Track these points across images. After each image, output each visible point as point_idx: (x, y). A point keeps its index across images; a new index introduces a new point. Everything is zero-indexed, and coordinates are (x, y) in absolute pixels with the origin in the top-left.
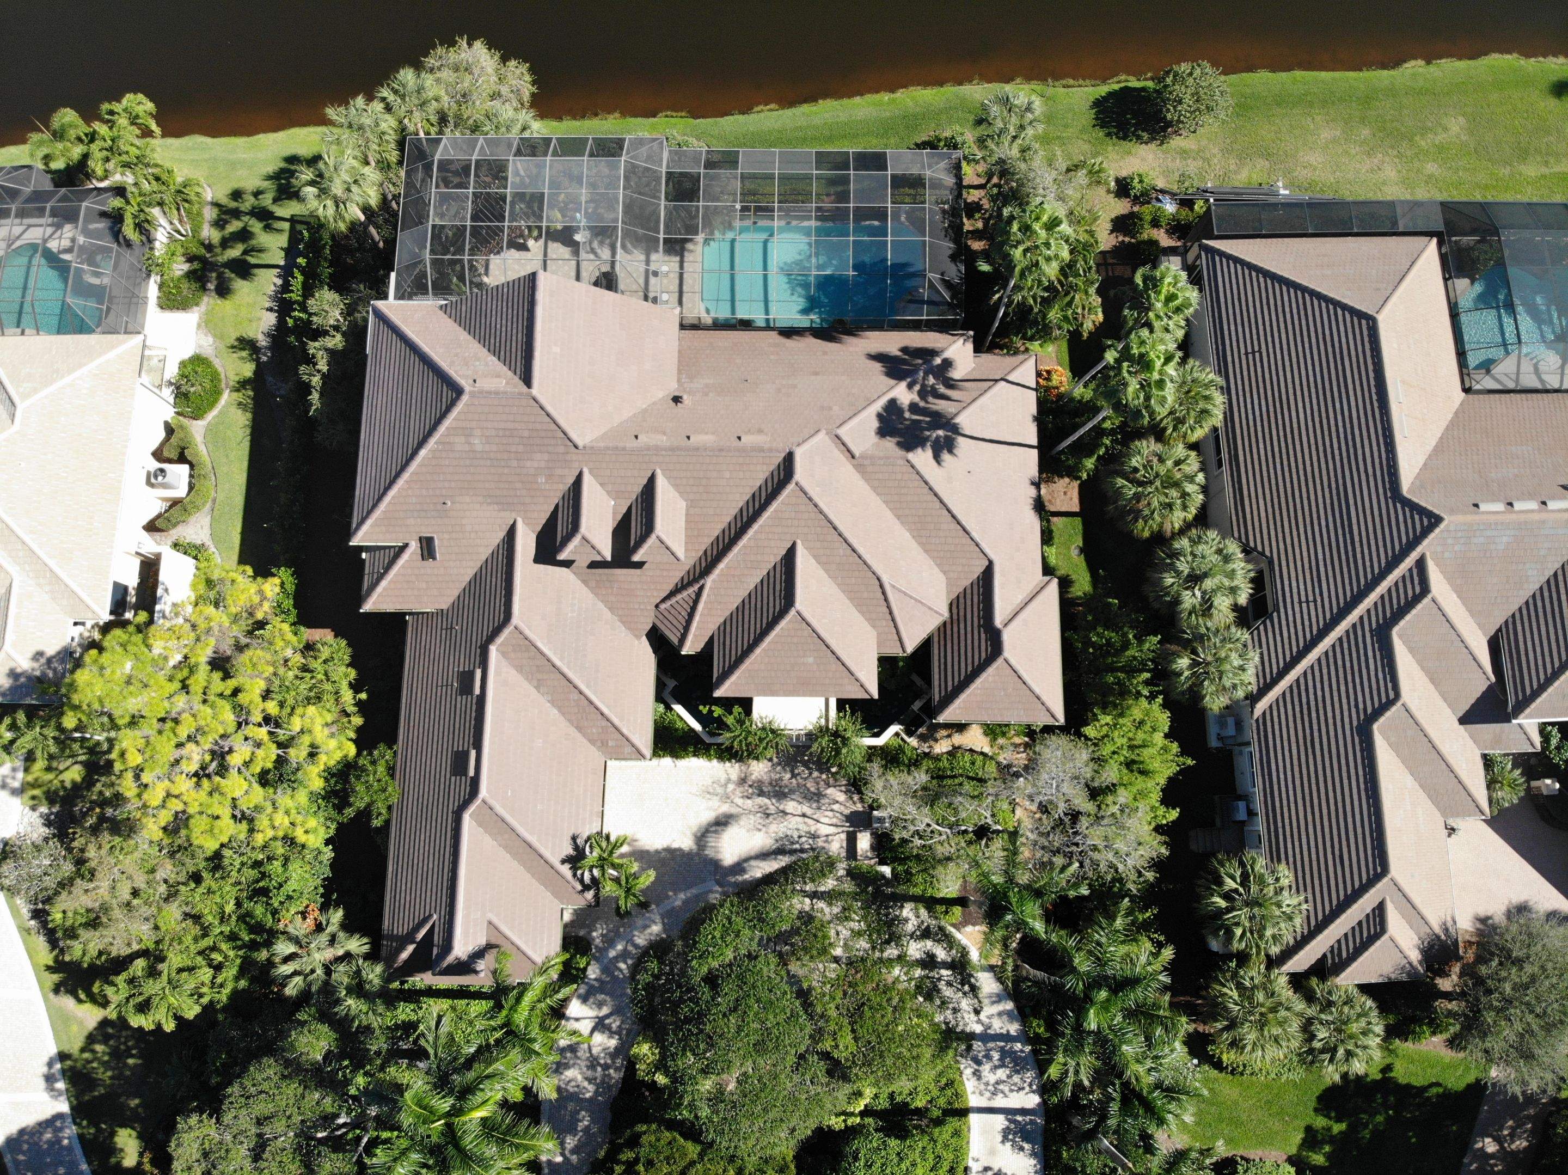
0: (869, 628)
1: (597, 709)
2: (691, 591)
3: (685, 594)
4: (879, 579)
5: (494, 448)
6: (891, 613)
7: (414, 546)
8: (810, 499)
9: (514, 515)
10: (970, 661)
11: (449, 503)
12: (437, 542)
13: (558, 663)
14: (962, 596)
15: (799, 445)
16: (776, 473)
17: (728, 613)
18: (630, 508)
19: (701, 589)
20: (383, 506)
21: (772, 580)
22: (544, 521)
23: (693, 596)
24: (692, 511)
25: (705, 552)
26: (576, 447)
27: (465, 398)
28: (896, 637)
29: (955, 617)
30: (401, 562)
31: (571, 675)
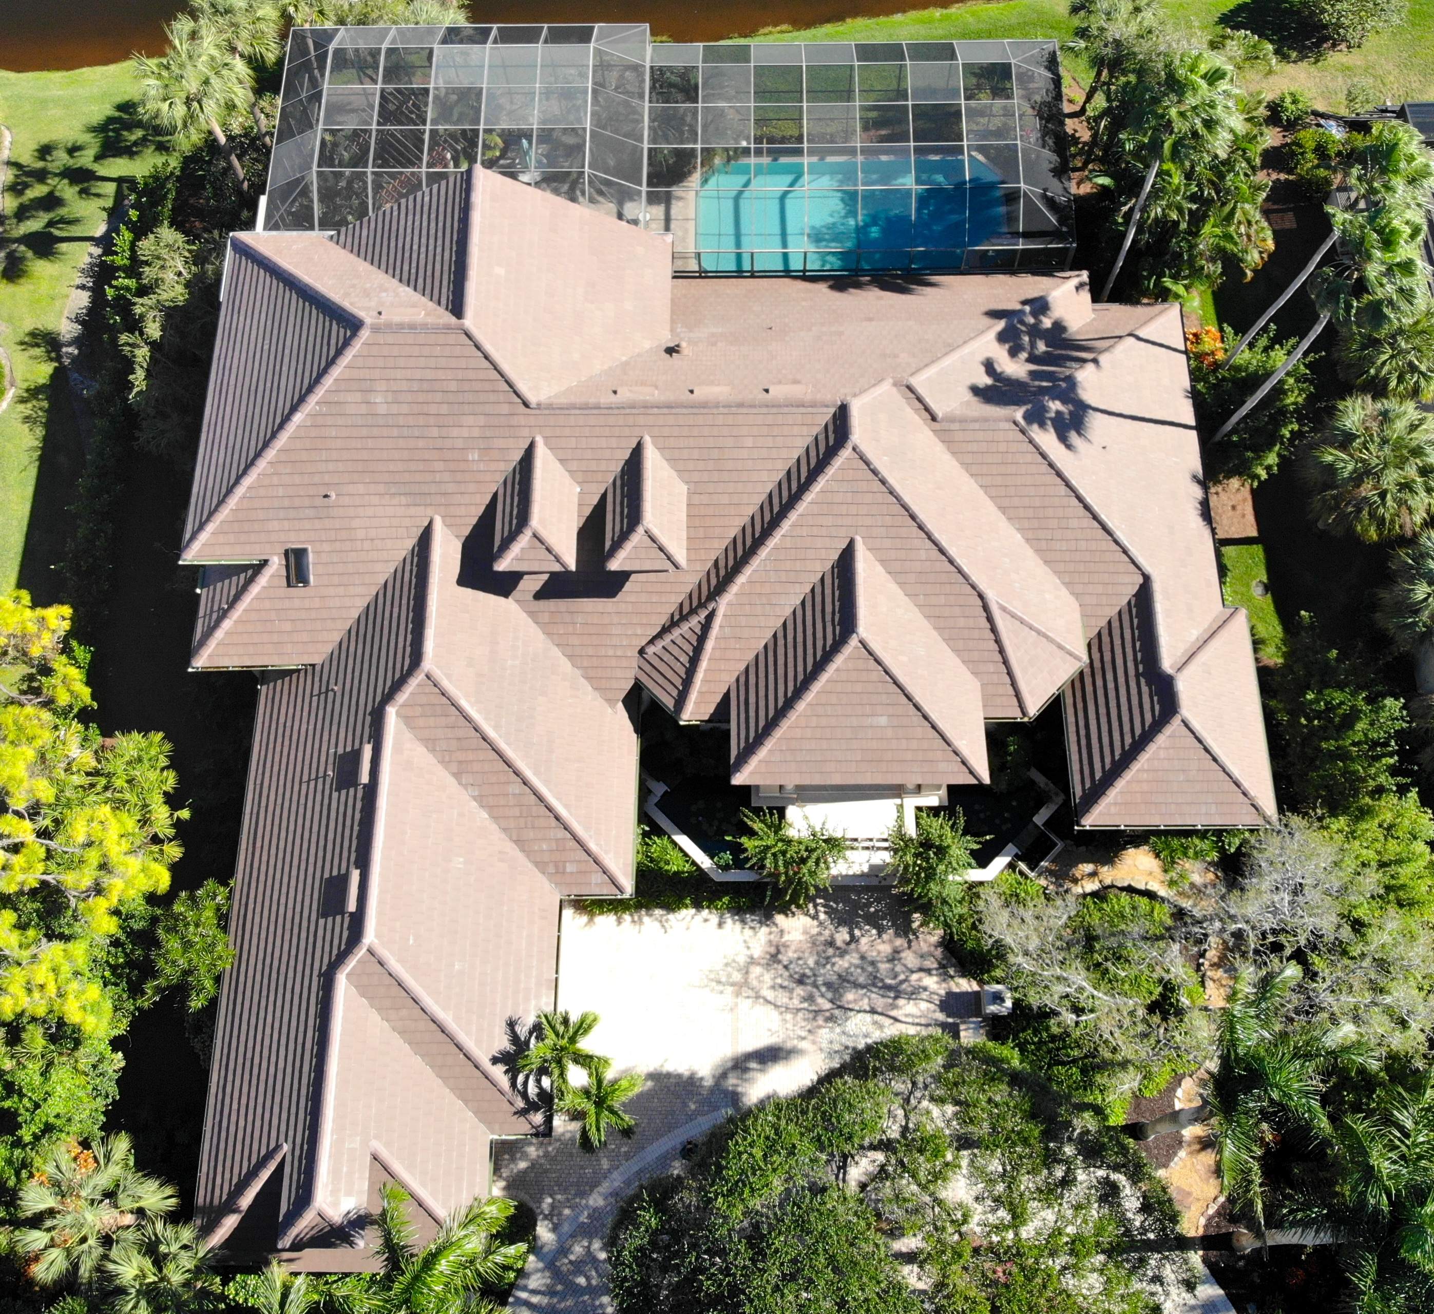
0: (968, 675)
1: (550, 809)
2: (695, 622)
3: (685, 627)
4: (981, 596)
5: (405, 409)
6: (1002, 651)
7: (276, 563)
8: (875, 472)
9: (429, 512)
10: (1127, 728)
11: (333, 495)
12: (311, 557)
13: (491, 733)
14: (1105, 633)
15: (855, 395)
16: (822, 438)
17: (751, 656)
18: (604, 497)
19: (710, 617)
20: (233, 502)
21: (818, 599)
22: (474, 521)
23: (698, 630)
24: (696, 499)
25: (716, 562)
26: (526, 404)
27: (365, 334)
28: (1011, 691)
29: (1097, 664)
30: (255, 589)
31: (510, 753)
